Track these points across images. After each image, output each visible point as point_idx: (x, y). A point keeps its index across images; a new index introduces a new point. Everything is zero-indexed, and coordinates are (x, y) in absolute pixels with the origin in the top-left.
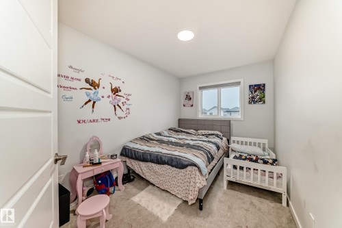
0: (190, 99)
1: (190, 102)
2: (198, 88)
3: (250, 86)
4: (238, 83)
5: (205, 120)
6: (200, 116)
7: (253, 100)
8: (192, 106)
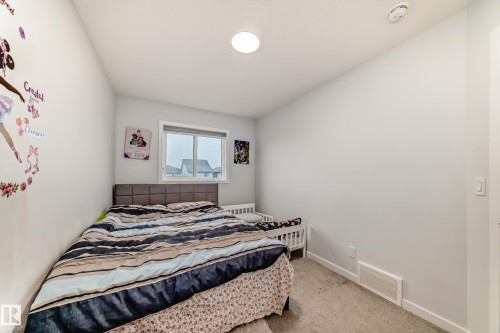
0: (144, 144)
1: (143, 151)
2: (161, 128)
3: (236, 142)
4: (224, 135)
5: (180, 185)
6: (165, 179)
7: (238, 160)
8: (147, 158)
